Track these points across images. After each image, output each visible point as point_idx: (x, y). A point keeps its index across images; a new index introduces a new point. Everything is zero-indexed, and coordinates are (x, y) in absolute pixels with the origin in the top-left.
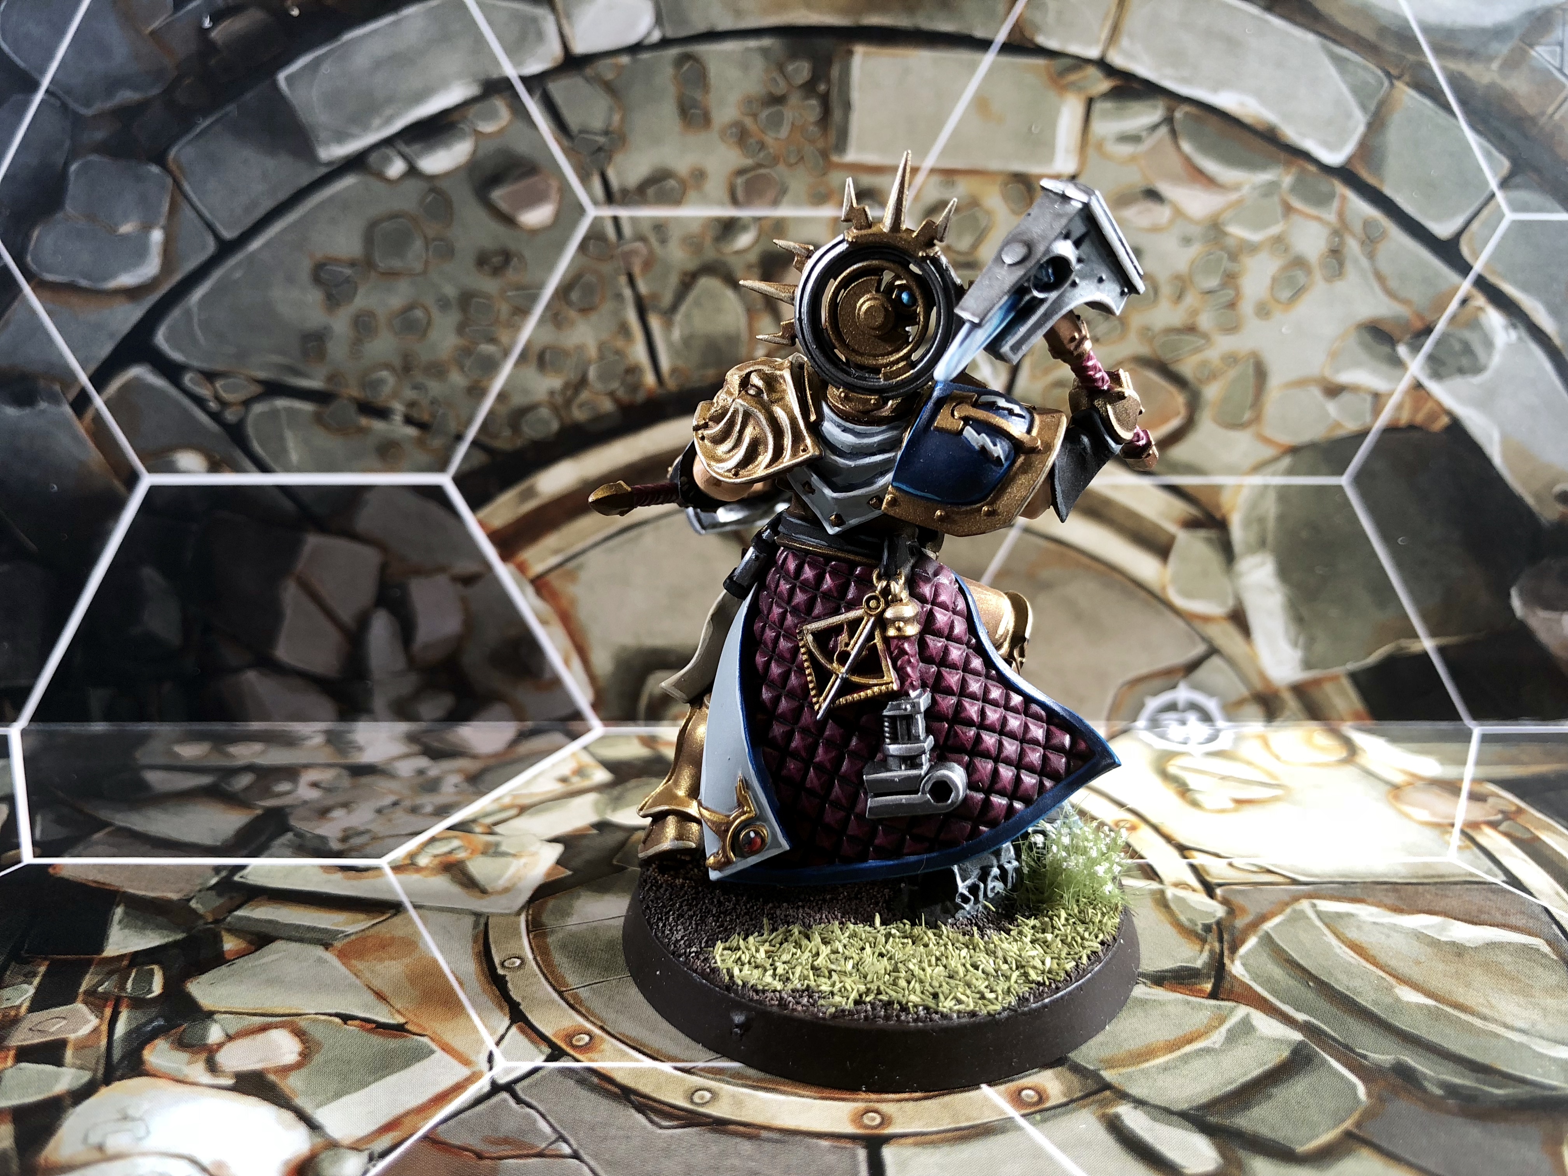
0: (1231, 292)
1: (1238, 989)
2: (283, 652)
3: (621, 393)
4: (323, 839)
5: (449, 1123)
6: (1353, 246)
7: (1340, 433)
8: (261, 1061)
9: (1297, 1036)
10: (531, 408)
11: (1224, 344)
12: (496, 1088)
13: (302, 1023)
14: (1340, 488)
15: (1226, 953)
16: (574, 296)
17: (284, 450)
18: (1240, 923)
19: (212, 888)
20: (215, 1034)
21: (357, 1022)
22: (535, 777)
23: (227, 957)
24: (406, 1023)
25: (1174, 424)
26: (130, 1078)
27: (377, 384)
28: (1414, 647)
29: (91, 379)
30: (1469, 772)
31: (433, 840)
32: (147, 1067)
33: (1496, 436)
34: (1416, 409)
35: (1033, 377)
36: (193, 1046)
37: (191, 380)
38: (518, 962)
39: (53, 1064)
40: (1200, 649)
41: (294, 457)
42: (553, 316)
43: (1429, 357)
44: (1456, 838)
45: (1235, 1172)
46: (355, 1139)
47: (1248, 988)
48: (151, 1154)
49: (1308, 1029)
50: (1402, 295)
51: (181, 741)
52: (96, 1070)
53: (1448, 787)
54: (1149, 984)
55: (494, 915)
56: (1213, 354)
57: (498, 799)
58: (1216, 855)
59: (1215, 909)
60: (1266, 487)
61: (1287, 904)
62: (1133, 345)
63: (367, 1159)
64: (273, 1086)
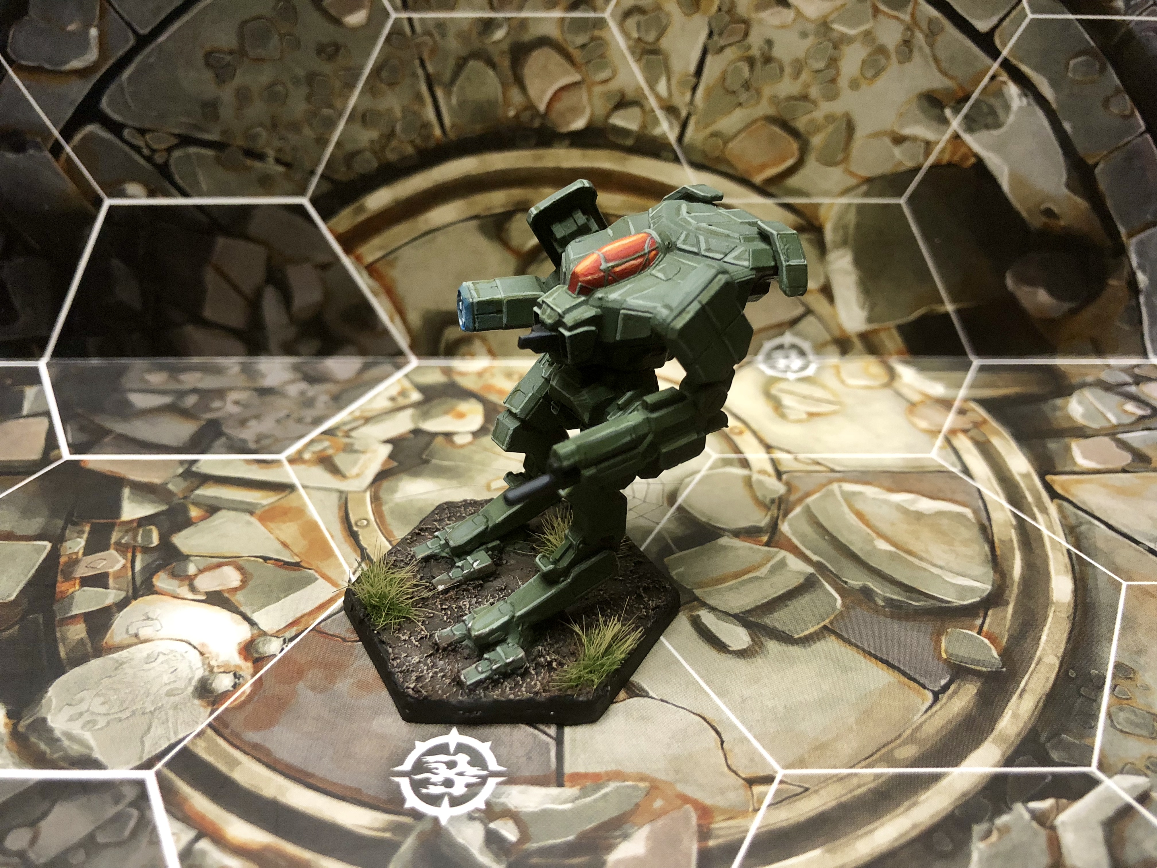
0: (833, 71)
1: (783, 541)
2: (208, 313)
3: (418, 141)
4: (243, 441)
5: (327, 621)
6: (920, 38)
7: (903, 169)
8: (219, 585)
9: (810, 570)
10: (358, 152)
11: (826, 108)
13: (240, 562)
14: (900, 205)
15: (780, 517)
16: (384, 74)
17: (197, 182)
18: (793, 498)
19: (180, 475)
20: (192, 569)
21: (272, 561)
22: (375, 397)
23: (194, 521)
24: (301, 561)
25: (790, 162)
26: (148, 595)
27: (254, 137)
28: (941, 309)
29: (61, 133)
31: (312, 441)
32: (156, 589)
33: (1007, 171)
34: (954, 153)
35: (697, 129)
36: (181, 576)
37: (129, 133)
38: (365, 522)
39: (103, 588)
40: (800, 311)
41: (204, 187)
42: (370, 89)
43: (966, 117)
44: (940, 440)
45: (758, 649)
46: (275, 631)
47: (789, 540)
48: (165, 639)
49: (818, 566)
50: (951, 73)
51: (149, 371)
52: (128, 591)
53: (946, 404)
54: (731, 536)
55: (351, 492)
56: (818, 115)
57: (352, 413)
58: (788, 452)
59: (781, 489)
60: (850, 205)
61: (824, 485)
62: (764, 108)
63: (282, 642)
64: (228, 600)
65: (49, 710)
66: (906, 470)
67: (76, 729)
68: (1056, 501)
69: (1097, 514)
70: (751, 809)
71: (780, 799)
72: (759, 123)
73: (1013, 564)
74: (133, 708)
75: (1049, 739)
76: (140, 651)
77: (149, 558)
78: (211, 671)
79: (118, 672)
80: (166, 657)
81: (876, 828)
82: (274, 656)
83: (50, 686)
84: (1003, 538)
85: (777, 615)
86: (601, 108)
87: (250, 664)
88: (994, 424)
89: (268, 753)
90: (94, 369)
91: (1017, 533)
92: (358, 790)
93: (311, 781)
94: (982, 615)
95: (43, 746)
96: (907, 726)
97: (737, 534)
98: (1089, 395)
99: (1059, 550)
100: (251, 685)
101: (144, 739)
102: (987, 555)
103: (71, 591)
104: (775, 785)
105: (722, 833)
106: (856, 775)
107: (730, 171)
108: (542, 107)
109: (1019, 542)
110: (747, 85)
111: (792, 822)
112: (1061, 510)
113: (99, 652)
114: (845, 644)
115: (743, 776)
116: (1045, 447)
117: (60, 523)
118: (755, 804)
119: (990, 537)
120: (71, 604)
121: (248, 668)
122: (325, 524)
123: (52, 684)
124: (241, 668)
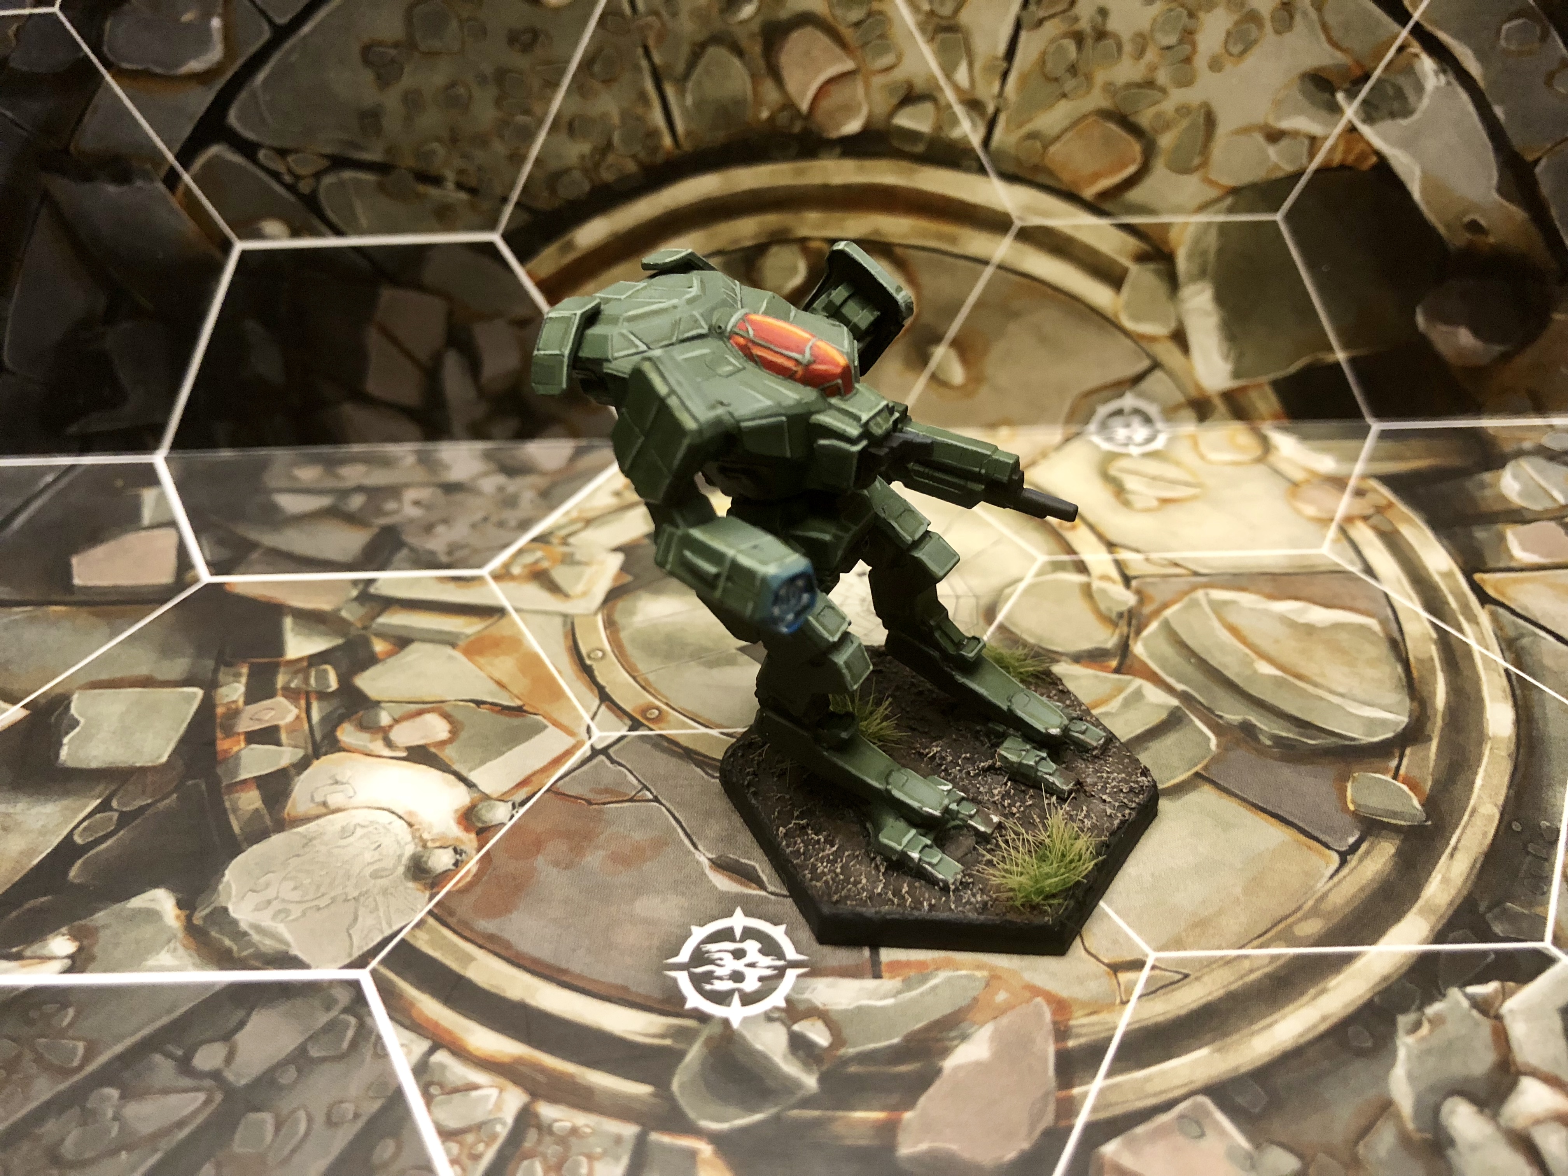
0: (1187, 48)
1: (1136, 666)
2: (372, 387)
3: (642, 155)
4: (432, 553)
5: (566, 778)
7: (1280, 174)
9: (1175, 702)
10: (567, 171)
11: (1177, 97)
12: (595, 752)
13: (447, 708)
14: (1274, 223)
15: (1132, 635)
16: (597, 68)
17: (353, 215)
18: (1147, 610)
19: (356, 599)
20: (385, 719)
21: (487, 706)
22: (595, 491)
23: (380, 657)
24: (523, 705)
25: (1132, 169)
26: (332, 753)
27: (428, 156)
28: (1329, 358)
29: (177, 157)
30: (1359, 468)
31: (520, 552)
32: (342, 745)
33: (1418, 173)
34: (1347, 151)
35: (1007, 130)
36: (371, 728)
37: (265, 155)
38: (600, 654)
39: (275, 745)
40: (1145, 363)
41: (364, 222)
42: (579, 87)
43: (1365, 102)
44: (1332, 531)
46: (500, 793)
47: (1145, 665)
48: (362, 807)
49: (1185, 697)
50: (1345, 45)
51: (296, 464)
52: (306, 748)
53: (1338, 483)
54: (1069, 661)
55: (577, 615)
56: (1168, 106)
57: (567, 513)
58: (1137, 551)
59: (1129, 599)
60: (1209, 224)
61: (1186, 593)
62: (1097, 99)
63: (511, 808)
64: (435, 756)
65: (229, 896)
66: (1291, 571)
67: (265, 920)
68: (1488, 606)
69: (1542, 622)
70: (1118, 1001)
71: (1154, 989)
72: (1091, 120)
73: (1435, 689)
74: (333, 894)
75: (1490, 909)
76: (331, 824)
77: (328, 707)
78: (425, 846)
79: (307, 850)
80: (365, 830)
81: (1276, 1022)
82: (503, 824)
83: (226, 868)
84: (1421, 656)
86: (881, 104)
87: (473, 836)
88: (1403, 508)
89: (508, 945)
90: (226, 463)
91: (1438, 650)
92: (625, 989)
93: (565, 978)
94: (1397, 755)
95: (227, 942)
96: (1308, 895)
97: (1077, 658)
98: (1527, 467)
99: (1494, 670)
100: (477, 863)
101: (351, 932)
102: (1400, 679)
103: (235, 749)
104: (1146, 972)
105: (1084, 1030)
106: (1246, 957)
107: (1051, 182)
108: (804, 106)
109: (1441, 660)
110: (1073, 70)
111: (1170, 1016)
112: (1495, 618)
113: (281, 825)
114: (1224, 795)
115: (1106, 961)
116: (1471, 537)
117: (210, 663)
118: (1123, 996)
119: (1404, 655)
120: (237, 766)
121: (470, 841)
122: (549, 657)
123: (228, 866)
124: (462, 842)
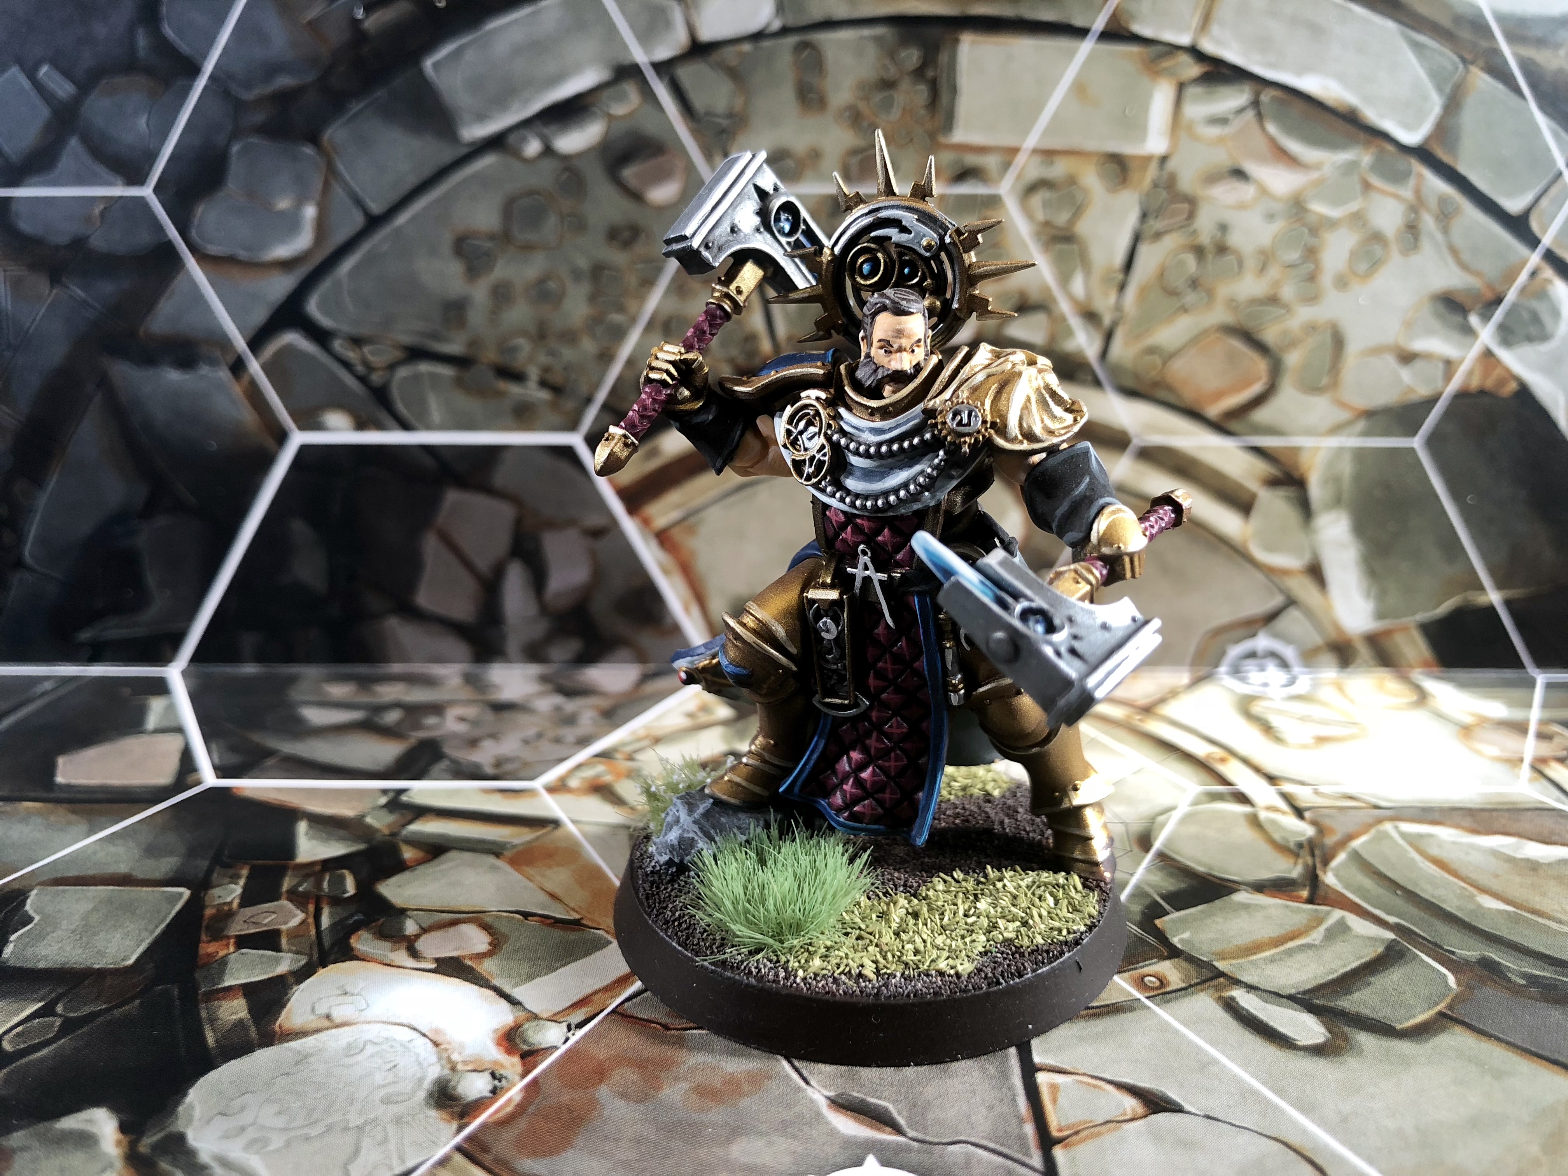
0: (1311, 266)
1: (1332, 896)
2: (423, 600)
3: (740, 359)
4: (477, 766)
5: (634, 1000)
6: (1428, 222)
7: (1414, 397)
8: (456, 950)
9: (1390, 935)
13: (488, 919)
14: (1412, 449)
15: (1318, 866)
17: (426, 410)
18: (1329, 841)
19: (385, 807)
20: (410, 927)
21: (536, 918)
23: (409, 865)
24: (582, 919)
25: (1256, 388)
26: (342, 961)
27: (514, 350)
28: (1481, 600)
29: (248, 343)
30: (1535, 715)
31: (579, 767)
32: (356, 953)
33: (1561, 400)
34: (1486, 374)
35: (1126, 342)
36: (393, 937)
37: (340, 345)
39: (272, 950)
41: (436, 418)
42: (677, 288)
43: (1501, 326)
44: (1525, 771)
45: (1343, 1044)
46: (550, 1014)
47: (1342, 895)
48: (375, 1022)
49: (1399, 930)
50: (1474, 267)
51: (328, 681)
52: (310, 956)
53: (1517, 727)
54: (1250, 891)
56: (1294, 324)
57: (635, 731)
58: (1302, 783)
59: (1305, 830)
60: (1341, 450)
61: (1371, 825)
62: (1219, 315)
63: (565, 1029)
64: (471, 970)
65: (190, 1121)
66: (1489, 807)
67: (233, 1151)
72: (1214, 335)
74: (329, 1121)
76: (333, 1039)
77: (342, 912)
79: (299, 1068)
80: (378, 1048)
82: (554, 1048)
83: (191, 1086)
85: (1357, 996)
87: (516, 1060)
90: (247, 677)
97: (1259, 887)
100: (521, 1090)
101: (350, 1167)
103: (222, 953)
107: (1173, 400)
110: (1194, 283)
113: (269, 1039)
114: (1483, 1038)
117: (204, 864)
120: (222, 971)
121: (513, 1065)
123: (194, 1084)
124: (502, 1066)
